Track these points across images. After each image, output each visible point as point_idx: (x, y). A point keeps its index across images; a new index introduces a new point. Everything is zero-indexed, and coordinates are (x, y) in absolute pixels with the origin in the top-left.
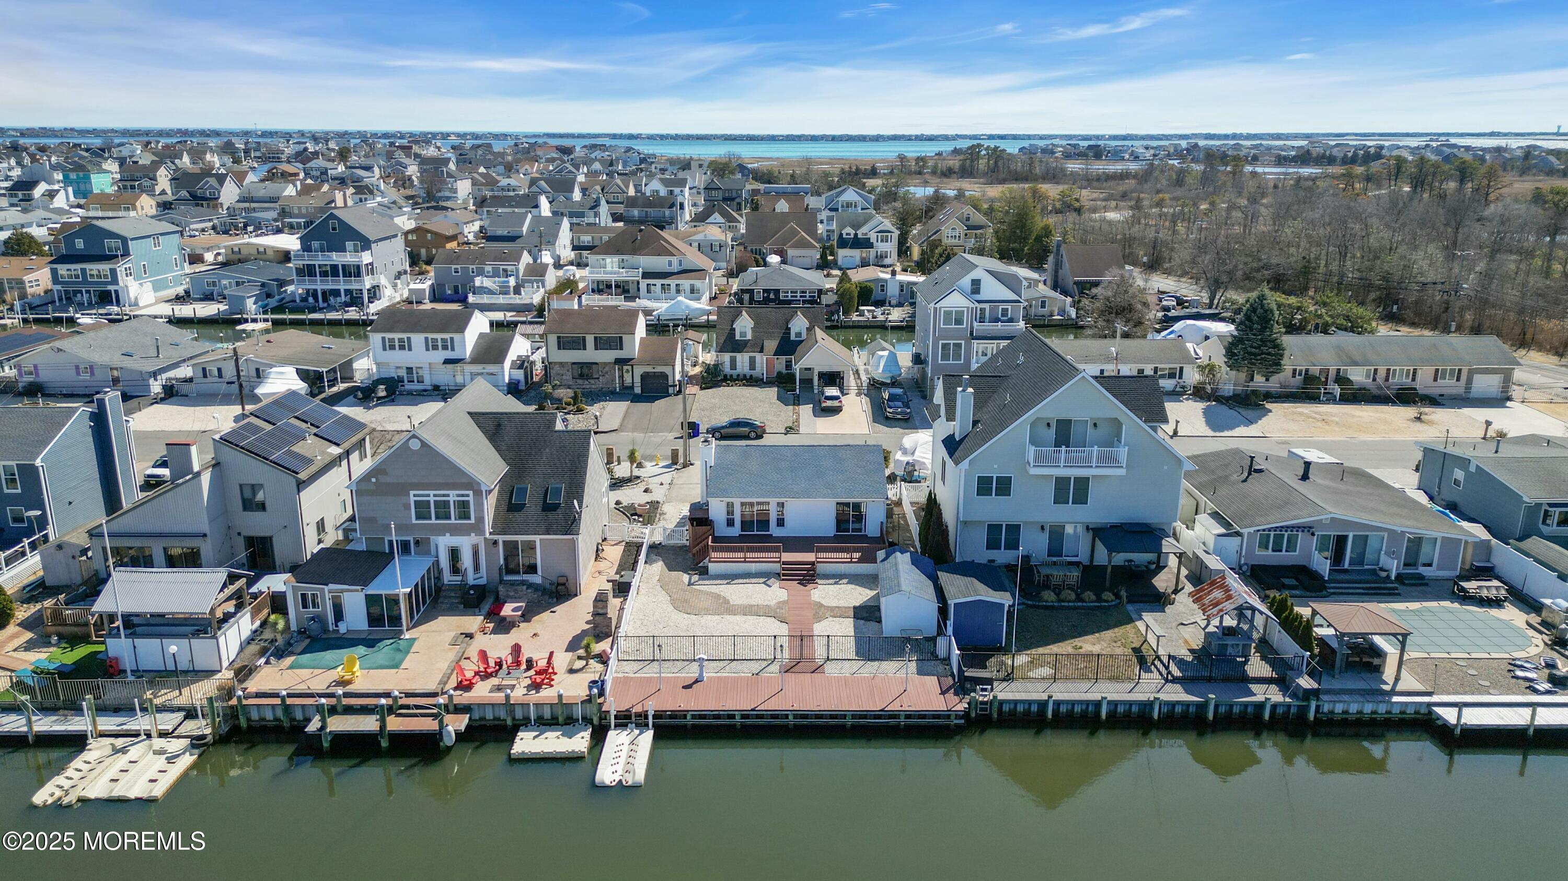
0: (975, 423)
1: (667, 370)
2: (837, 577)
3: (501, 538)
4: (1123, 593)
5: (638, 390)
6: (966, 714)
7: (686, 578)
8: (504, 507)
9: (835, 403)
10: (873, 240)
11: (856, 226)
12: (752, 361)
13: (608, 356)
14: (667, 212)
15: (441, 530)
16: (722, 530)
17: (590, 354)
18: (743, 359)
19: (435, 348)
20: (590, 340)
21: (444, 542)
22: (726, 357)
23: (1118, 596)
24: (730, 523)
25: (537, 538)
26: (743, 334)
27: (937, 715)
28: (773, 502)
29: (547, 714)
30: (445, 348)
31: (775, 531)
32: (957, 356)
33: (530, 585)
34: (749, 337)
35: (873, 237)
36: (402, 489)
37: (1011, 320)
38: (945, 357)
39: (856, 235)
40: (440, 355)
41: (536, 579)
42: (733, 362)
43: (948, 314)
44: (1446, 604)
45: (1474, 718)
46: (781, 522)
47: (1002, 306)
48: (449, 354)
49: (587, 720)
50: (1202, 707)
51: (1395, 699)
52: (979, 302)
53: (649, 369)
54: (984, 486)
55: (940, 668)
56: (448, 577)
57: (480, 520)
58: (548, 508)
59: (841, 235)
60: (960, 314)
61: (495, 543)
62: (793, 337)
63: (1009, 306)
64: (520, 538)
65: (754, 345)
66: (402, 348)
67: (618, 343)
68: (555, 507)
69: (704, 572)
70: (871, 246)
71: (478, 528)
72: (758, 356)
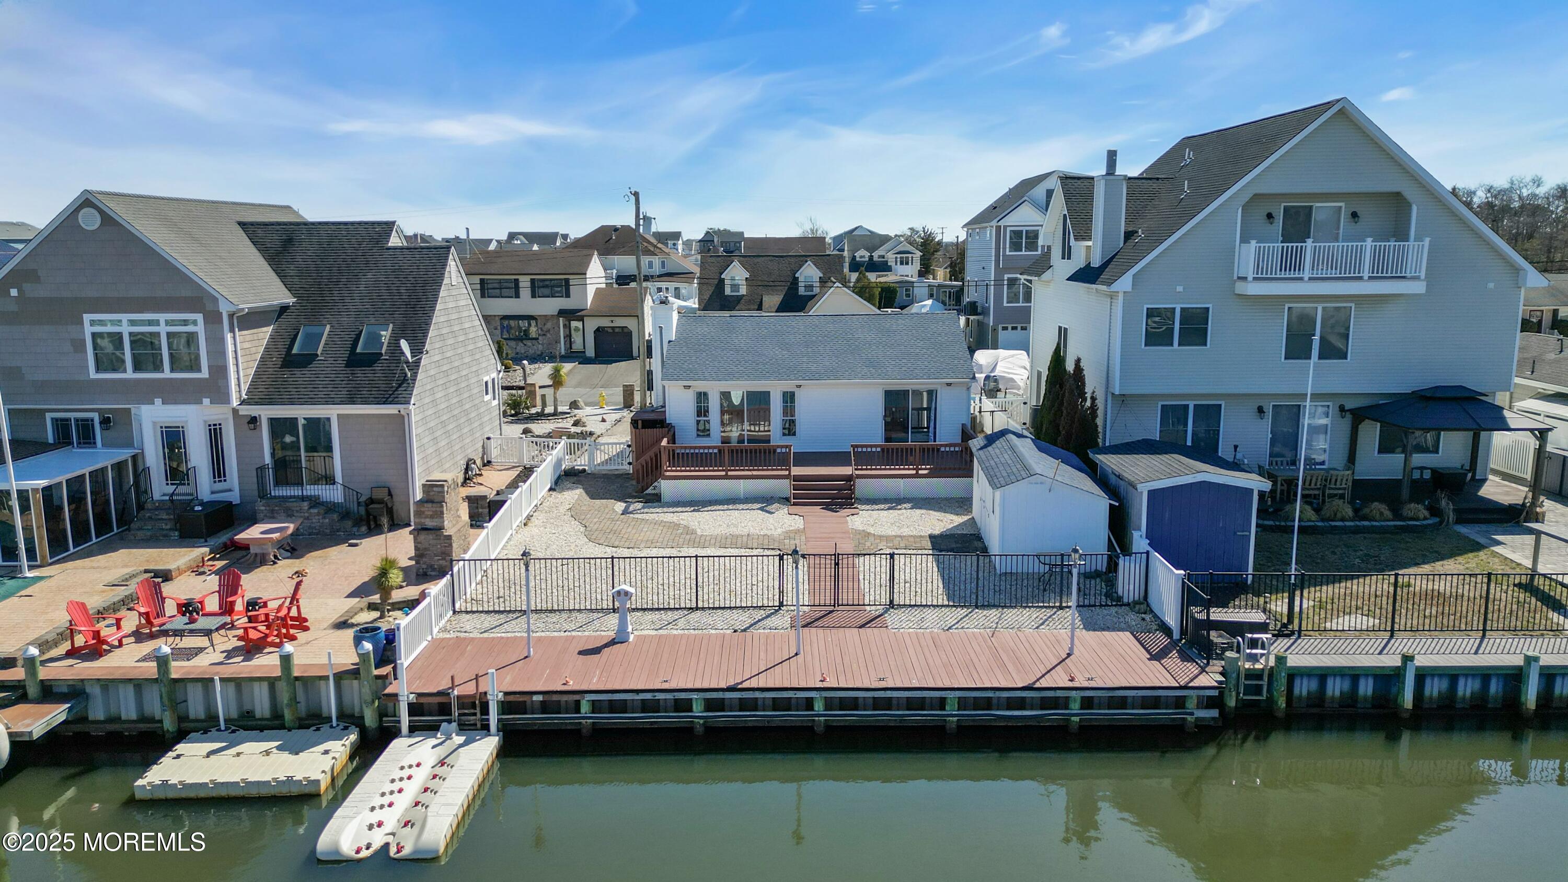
1: (630, 324)
2: (894, 502)
3: (265, 413)
4: (1446, 505)
5: (590, 352)
7: (620, 506)
10: (891, 263)
11: (872, 249)
13: (548, 306)
15: (148, 392)
16: (688, 439)
17: (525, 304)
20: (525, 282)
21: (152, 417)
23: (1435, 511)
24: (703, 428)
25: (332, 412)
27: (1157, 698)
28: (776, 391)
29: (261, 705)
33: (316, 503)
34: (743, 291)
35: (891, 258)
36: (68, 311)
39: (871, 257)
41: (334, 494)
46: (790, 422)
49: (349, 719)
53: (605, 322)
54: (1158, 327)
56: (160, 488)
57: (219, 371)
58: (359, 360)
59: (854, 257)
61: (254, 420)
62: (802, 291)
64: (301, 413)
65: (750, 302)
67: (564, 288)
68: (371, 359)
69: (655, 500)
70: (888, 269)
71: (221, 396)
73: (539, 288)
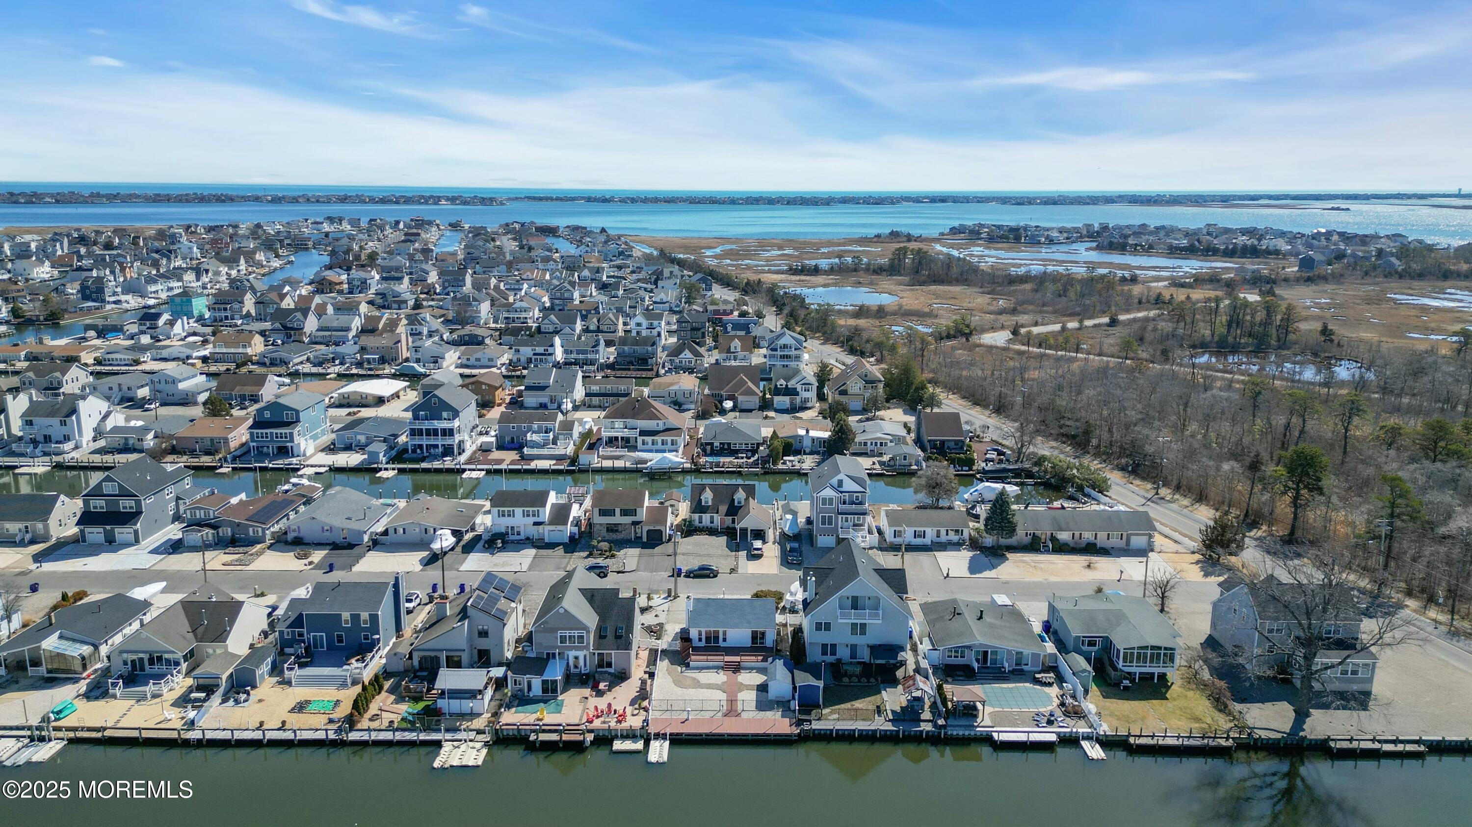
0: (816, 594)
1: (662, 529)
2: (751, 669)
3: (597, 652)
4: (879, 679)
5: (645, 539)
6: (799, 734)
7: (679, 668)
8: (598, 637)
9: (759, 552)
10: (799, 389)
11: (787, 379)
12: (712, 518)
13: (628, 520)
15: (571, 648)
16: (696, 643)
17: (618, 519)
18: (706, 517)
19: (528, 516)
20: (618, 511)
21: (572, 654)
22: (696, 516)
23: (877, 680)
24: (700, 640)
25: (613, 652)
26: (707, 502)
27: (787, 735)
28: (721, 630)
29: (625, 734)
30: (534, 515)
31: (722, 644)
32: (830, 523)
33: (609, 673)
34: (710, 504)
35: (799, 387)
36: (554, 630)
37: (861, 503)
38: (823, 523)
39: (787, 385)
40: (532, 520)
41: (612, 670)
42: (700, 518)
43: (824, 500)
44: (1027, 685)
45: (1004, 737)
46: (725, 640)
48: (536, 519)
49: (642, 737)
50: (898, 732)
51: (978, 729)
52: (841, 492)
53: (652, 528)
54: (818, 626)
55: (791, 714)
56: (573, 670)
57: (588, 644)
58: (618, 637)
59: (776, 385)
60: (831, 500)
61: (594, 654)
62: (736, 504)
64: (605, 652)
65: (713, 509)
66: (509, 515)
67: (634, 512)
68: (620, 637)
69: (687, 666)
70: (797, 394)
71: (587, 648)
72: (715, 515)
73: (625, 513)
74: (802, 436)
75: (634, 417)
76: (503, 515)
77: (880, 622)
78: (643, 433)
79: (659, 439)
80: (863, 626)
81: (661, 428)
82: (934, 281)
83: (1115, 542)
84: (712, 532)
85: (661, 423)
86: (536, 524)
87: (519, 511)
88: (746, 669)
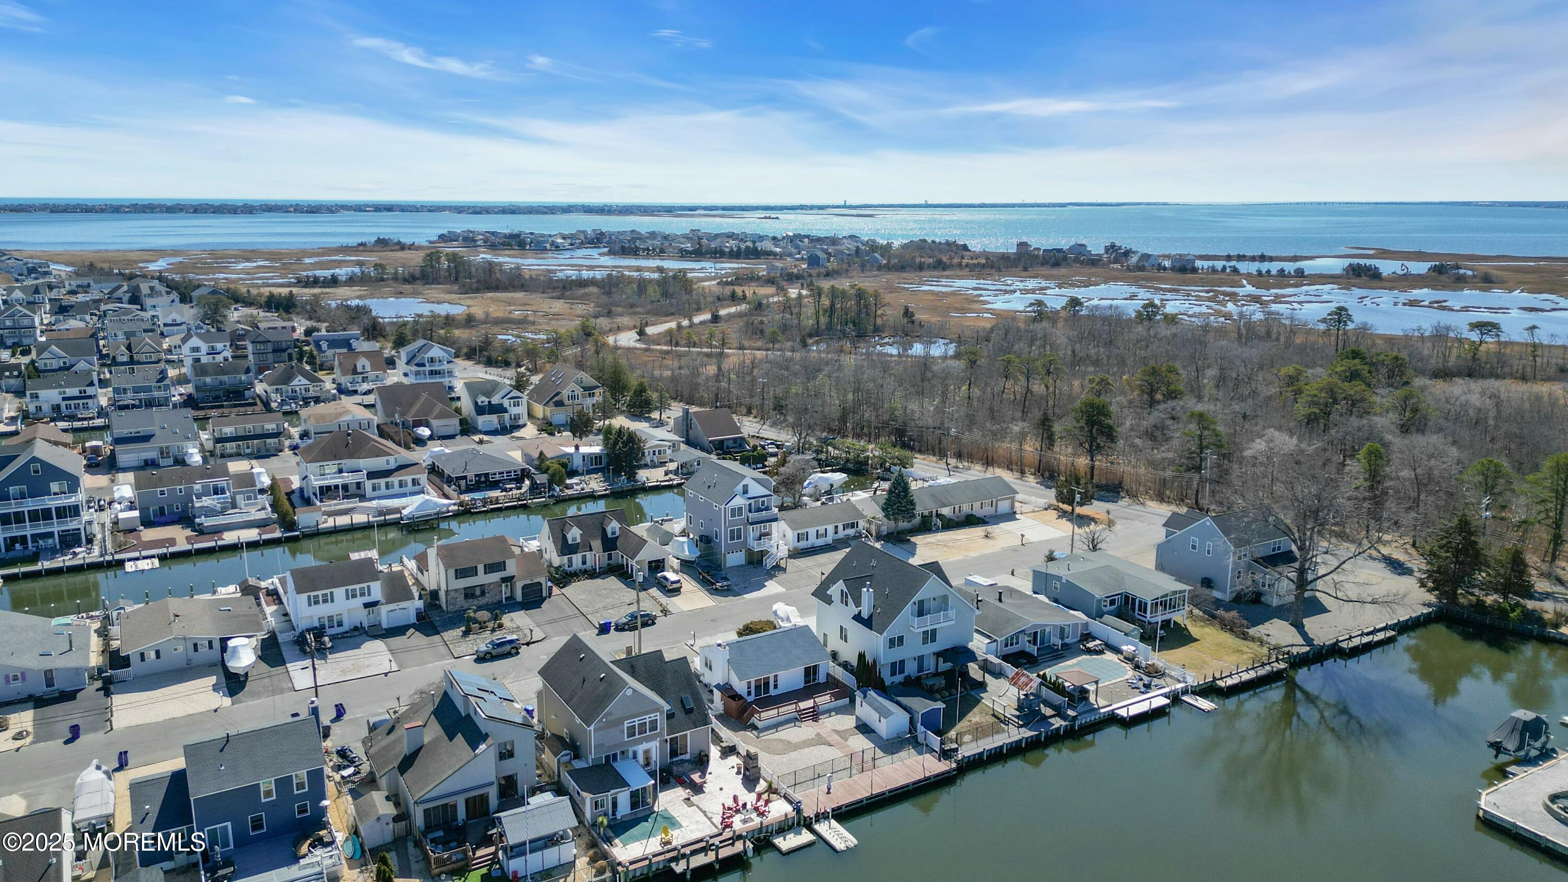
2: (831, 712)
4: (968, 687)
5: (519, 598)
6: (958, 767)
7: (748, 733)
9: (678, 585)
10: (506, 405)
11: (488, 394)
12: (584, 557)
13: (495, 577)
14: (243, 377)
15: (639, 742)
16: (748, 698)
17: (482, 578)
18: (577, 559)
19: (354, 596)
20: (481, 569)
21: (641, 749)
22: (565, 558)
23: (966, 688)
24: (749, 693)
25: (688, 732)
26: (574, 539)
28: (772, 676)
29: (779, 827)
30: (362, 594)
31: (773, 692)
32: (739, 537)
33: (686, 761)
35: (506, 403)
36: (620, 721)
37: (767, 509)
38: (732, 538)
39: (489, 402)
40: (359, 601)
41: (687, 757)
42: (570, 560)
43: (733, 510)
44: (1084, 657)
46: (776, 687)
47: (761, 499)
48: (367, 599)
51: (1102, 711)
52: (750, 498)
53: (526, 582)
54: (892, 643)
55: (929, 749)
57: (662, 729)
58: (689, 712)
59: (476, 403)
60: (740, 509)
61: (666, 741)
62: (610, 535)
63: (765, 499)
64: (677, 735)
65: (584, 547)
66: (325, 601)
67: (501, 566)
68: (691, 710)
69: (754, 728)
70: (506, 411)
71: (661, 734)
72: (588, 554)
73: (490, 569)
74: (571, 455)
75: (351, 456)
76: (317, 602)
77: (953, 622)
78: (372, 475)
79: (395, 479)
80: (934, 632)
81: (393, 465)
82: (488, 289)
83: (987, 510)
84: (592, 574)
85: (392, 459)
86: (367, 605)
87: (339, 592)
88: (824, 713)
